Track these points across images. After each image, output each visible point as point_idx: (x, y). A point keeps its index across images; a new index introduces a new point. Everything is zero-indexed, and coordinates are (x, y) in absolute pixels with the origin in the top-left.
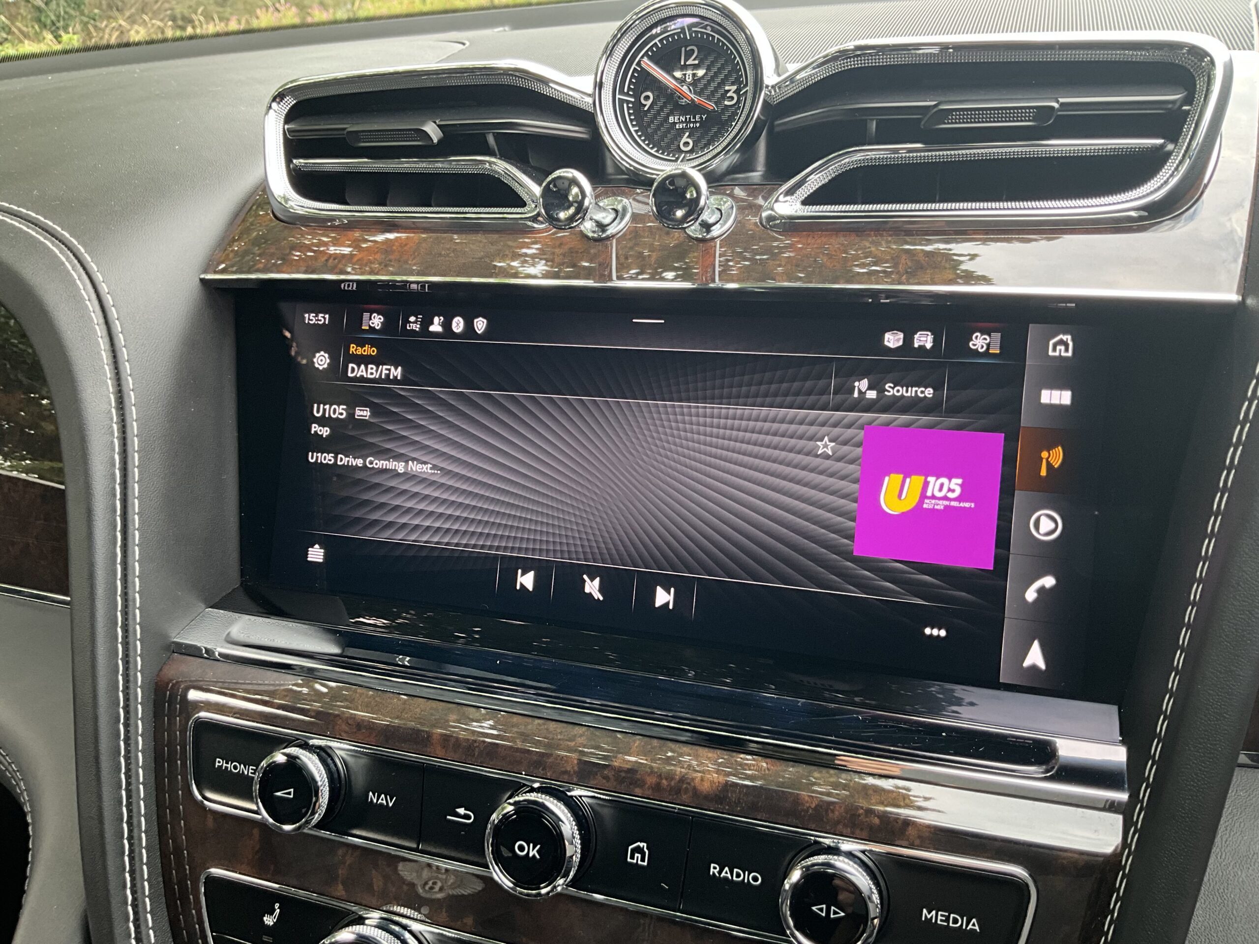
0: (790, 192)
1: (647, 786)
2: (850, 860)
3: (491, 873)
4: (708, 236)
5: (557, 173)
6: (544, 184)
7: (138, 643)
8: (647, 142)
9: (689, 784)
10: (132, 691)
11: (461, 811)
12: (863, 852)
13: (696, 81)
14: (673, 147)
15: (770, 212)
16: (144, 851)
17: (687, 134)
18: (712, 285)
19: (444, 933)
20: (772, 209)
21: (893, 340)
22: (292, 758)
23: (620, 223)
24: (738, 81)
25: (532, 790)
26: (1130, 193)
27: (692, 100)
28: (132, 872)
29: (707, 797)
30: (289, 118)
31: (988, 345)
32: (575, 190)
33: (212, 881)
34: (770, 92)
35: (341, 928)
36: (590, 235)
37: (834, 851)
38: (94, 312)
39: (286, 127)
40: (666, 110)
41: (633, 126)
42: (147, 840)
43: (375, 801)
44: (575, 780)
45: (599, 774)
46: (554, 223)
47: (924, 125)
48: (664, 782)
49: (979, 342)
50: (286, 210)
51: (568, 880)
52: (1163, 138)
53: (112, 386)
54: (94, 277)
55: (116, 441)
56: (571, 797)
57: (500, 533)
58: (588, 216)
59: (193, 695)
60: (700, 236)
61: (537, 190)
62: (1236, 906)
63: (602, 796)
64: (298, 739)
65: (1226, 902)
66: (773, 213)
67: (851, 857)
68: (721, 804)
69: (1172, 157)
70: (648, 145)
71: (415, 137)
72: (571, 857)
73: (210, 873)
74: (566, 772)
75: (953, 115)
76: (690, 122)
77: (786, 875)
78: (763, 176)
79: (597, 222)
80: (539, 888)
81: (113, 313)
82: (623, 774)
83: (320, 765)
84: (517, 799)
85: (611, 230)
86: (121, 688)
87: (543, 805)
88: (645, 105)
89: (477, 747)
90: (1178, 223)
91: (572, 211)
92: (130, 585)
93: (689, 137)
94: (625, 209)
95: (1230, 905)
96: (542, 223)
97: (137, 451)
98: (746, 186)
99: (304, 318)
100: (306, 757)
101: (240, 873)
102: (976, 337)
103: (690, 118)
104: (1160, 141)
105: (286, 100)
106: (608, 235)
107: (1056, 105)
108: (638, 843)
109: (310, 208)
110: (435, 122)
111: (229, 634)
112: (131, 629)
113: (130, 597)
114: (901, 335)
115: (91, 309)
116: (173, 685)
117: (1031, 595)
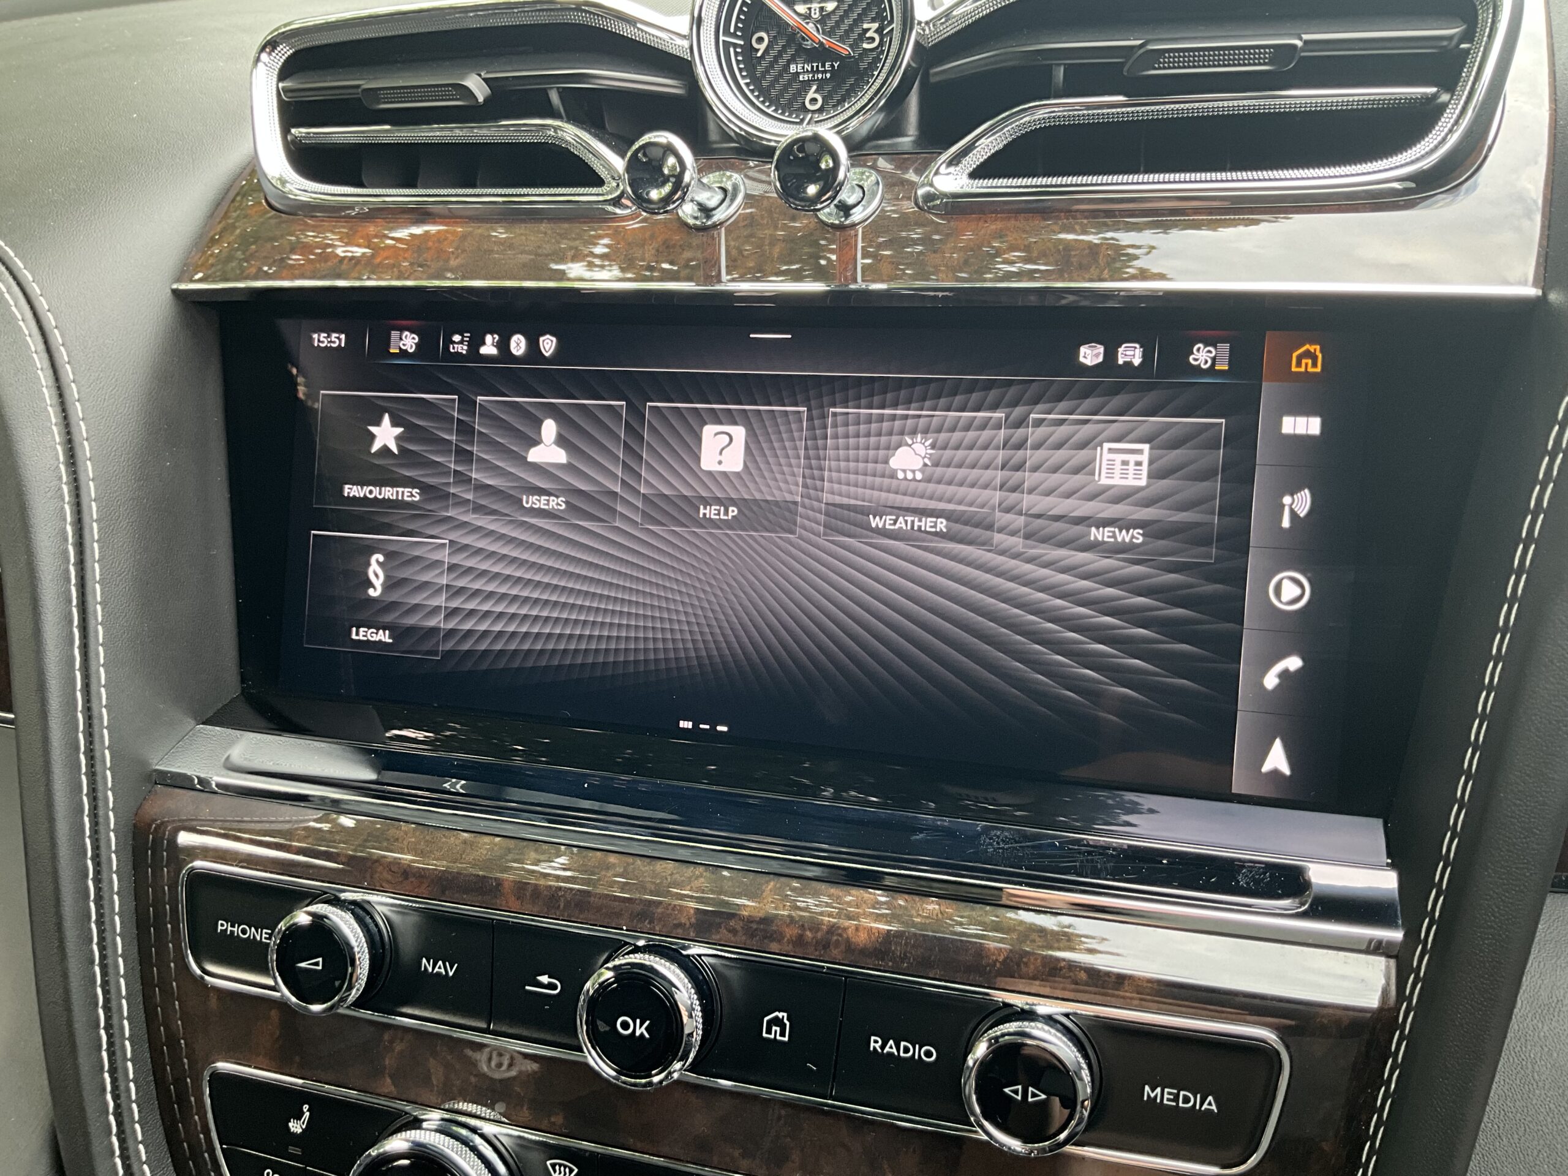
0: (954, 161)
1: (786, 939)
2: (1051, 1027)
3: (586, 1057)
4: (847, 222)
5: (647, 138)
6: (629, 154)
7: (108, 773)
8: (761, 99)
9: (840, 935)
10: (102, 837)
11: (544, 979)
12: (1067, 1015)
13: (824, 18)
14: (796, 105)
15: (928, 189)
16: (127, 1043)
17: (814, 88)
18: (853, 287)
19: (526, 1135)
20: (931, 185)
21: (1090, 355)
22: (318, 918)
23: (730, 206)
24: (879, 17)
25: (637, 950)
26: (1395, 158)
27: (821, 43)
28: (113, 1071)
29: (864, 952)
30: (283, 74)
31: (1214, 359)
32: (671, 161)
33: (218, 1079)
34: (924, 30)
35: (392, 1134)
36: (691, 221)
37: (1028, 1015)
38: (30, 336)
39: (281, 85)
40: (786, 57)
41: (743, 77)
42: (130, 1030)
43: (430, 969)
44: (692, 935)
45: (723, 926)
46: (644, 205)
47: (1128, 71)
48: (808, 933)
49: (1201, 356)
50: (284, 196)
51: (688, 1064)
52: (1435, 86)
53: (59, 434)
54: (29, 290)
55: (67, 508)
56: (688, 956)
57: (582, 618)
58: (688, 197)
59: (185, 838)
60: (837, 222)
61: (619, 164)
62: (1537, 1068)
63: (726, 955)
64: (326, 893)
65: (1524, 1063)
66: (932, 190)
67: (1052, 1023)
68: (882, 960)
69: (1448, 111)
70: (763, 102)
71: (453, 95)
72: (691, 1035)
73: (216, 1069)
74: (680, 925)
75: (1165, 57)
76: (818, 71)
77: (968, 1049)
78: (914, 142)
79: (699, 204)
80: (652, 1076)
81: (56, 337)
82: (754, 926)
83: (356, 926)
84: (617, 962)
85: (719, 216)
86: (88, 833)
87: (652, 970)
88: (757, 50)
89: (561, 896)
90: (1457, 195)
91: (668, 188)
92: (94, 699)
93: (816, 91)
94: (736, 188)
95: (1530, 1066)
96: (627, 207)
97: (96, 521)
98: (896, 156)
99: (311, 339)
100: (337, 916)
101: (255, 1068)
102: (1198, 350)
103: (817, 66)
104: (1434, 90)
105: (279, 49)
106: (714, 223)
107: (1299, 43)
108: (777, 1013)
109: (316, 193)
110: (480, 75)
111: (228, 758)
112: (97, 754)
113: (95, 713)
114: (1101, 349)
115: (27, 332)
116: (158, 827)
117: (1271, 681)
